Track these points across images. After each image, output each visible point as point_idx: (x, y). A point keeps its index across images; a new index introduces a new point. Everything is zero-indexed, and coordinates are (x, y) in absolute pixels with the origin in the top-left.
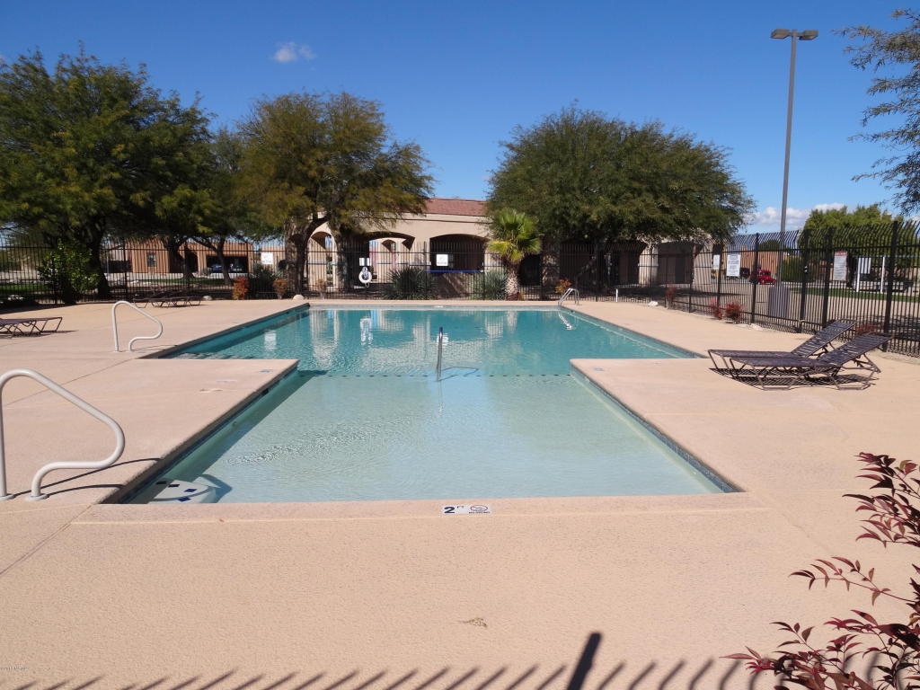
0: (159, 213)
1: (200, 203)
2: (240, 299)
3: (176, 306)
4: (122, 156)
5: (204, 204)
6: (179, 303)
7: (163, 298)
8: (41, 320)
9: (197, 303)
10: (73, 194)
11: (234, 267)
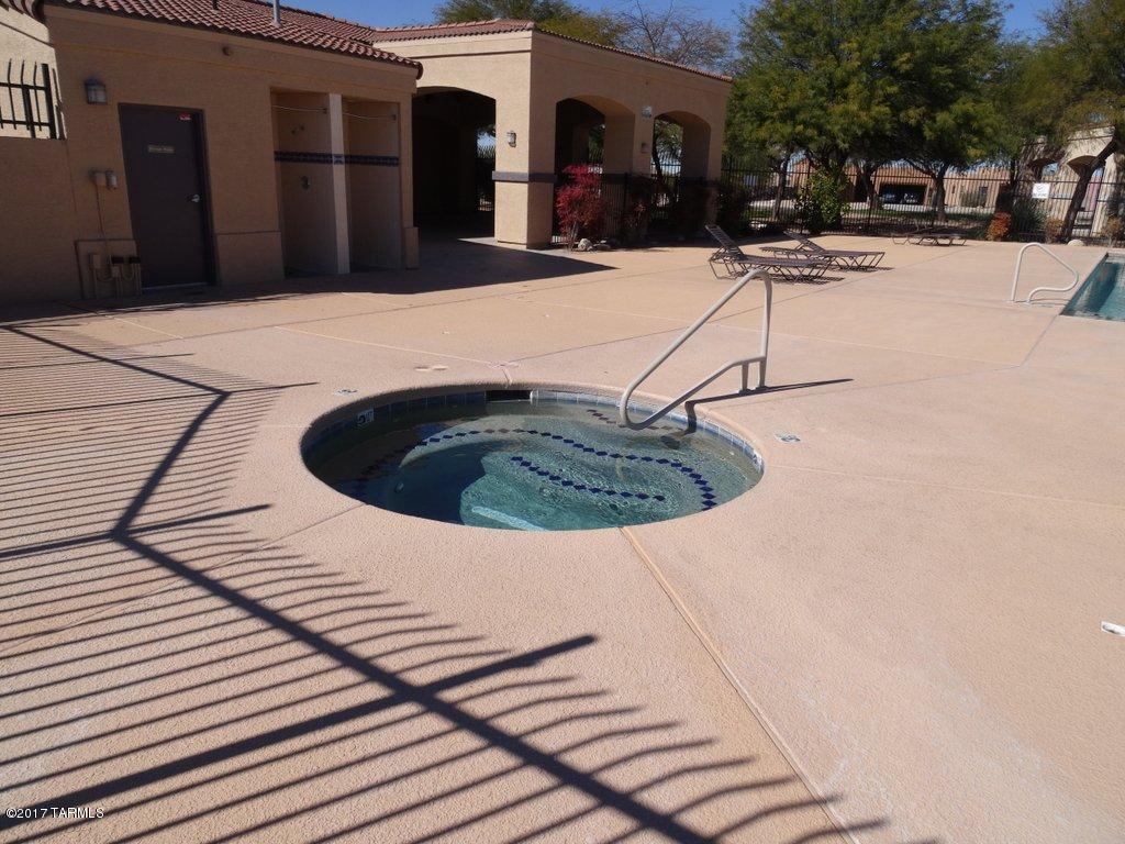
0: (927, 133)
1: (982, 119)
2: (995, 240)
3: (938, 245)
4: (906, 67)
5: (987, 121)
6: (941, 241)
7: (925, 234)
8: (871, 254)
9: (947, 242)
10: (852, 112)
11: (909, 198)
